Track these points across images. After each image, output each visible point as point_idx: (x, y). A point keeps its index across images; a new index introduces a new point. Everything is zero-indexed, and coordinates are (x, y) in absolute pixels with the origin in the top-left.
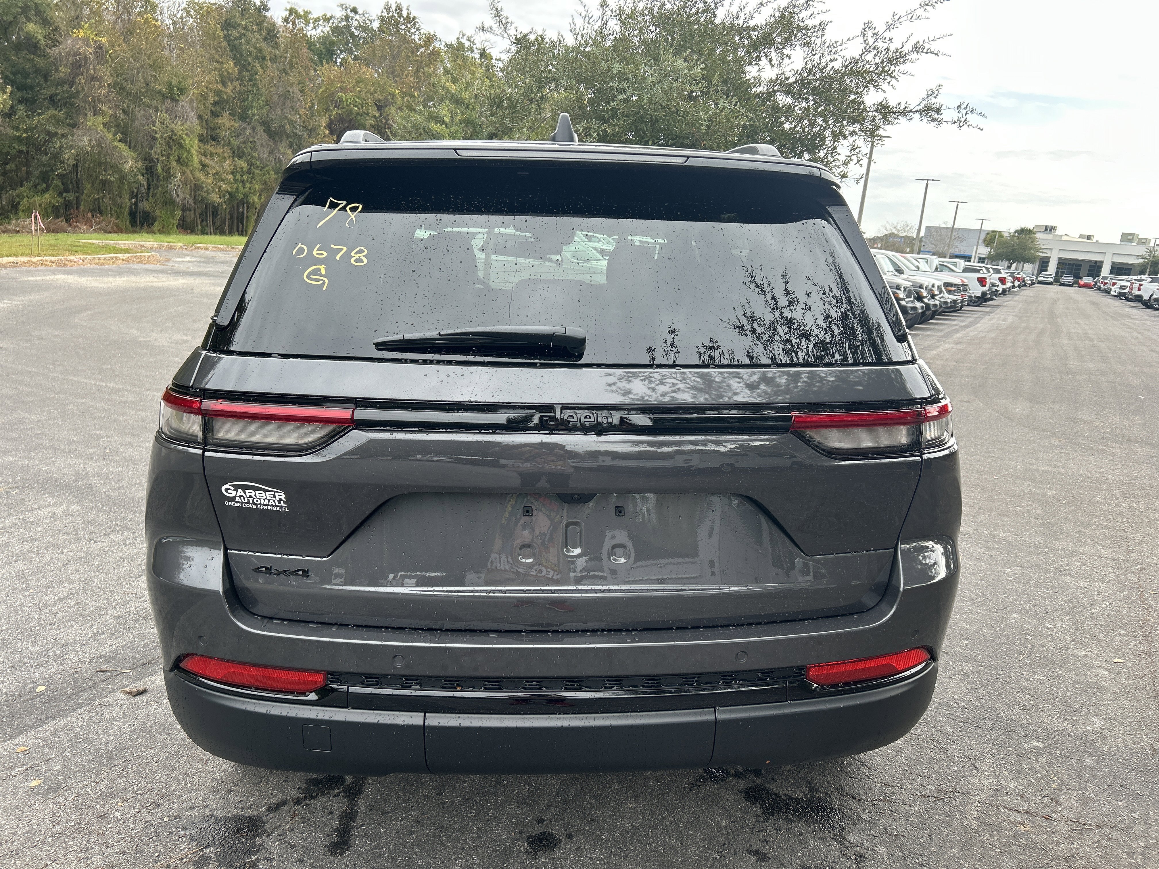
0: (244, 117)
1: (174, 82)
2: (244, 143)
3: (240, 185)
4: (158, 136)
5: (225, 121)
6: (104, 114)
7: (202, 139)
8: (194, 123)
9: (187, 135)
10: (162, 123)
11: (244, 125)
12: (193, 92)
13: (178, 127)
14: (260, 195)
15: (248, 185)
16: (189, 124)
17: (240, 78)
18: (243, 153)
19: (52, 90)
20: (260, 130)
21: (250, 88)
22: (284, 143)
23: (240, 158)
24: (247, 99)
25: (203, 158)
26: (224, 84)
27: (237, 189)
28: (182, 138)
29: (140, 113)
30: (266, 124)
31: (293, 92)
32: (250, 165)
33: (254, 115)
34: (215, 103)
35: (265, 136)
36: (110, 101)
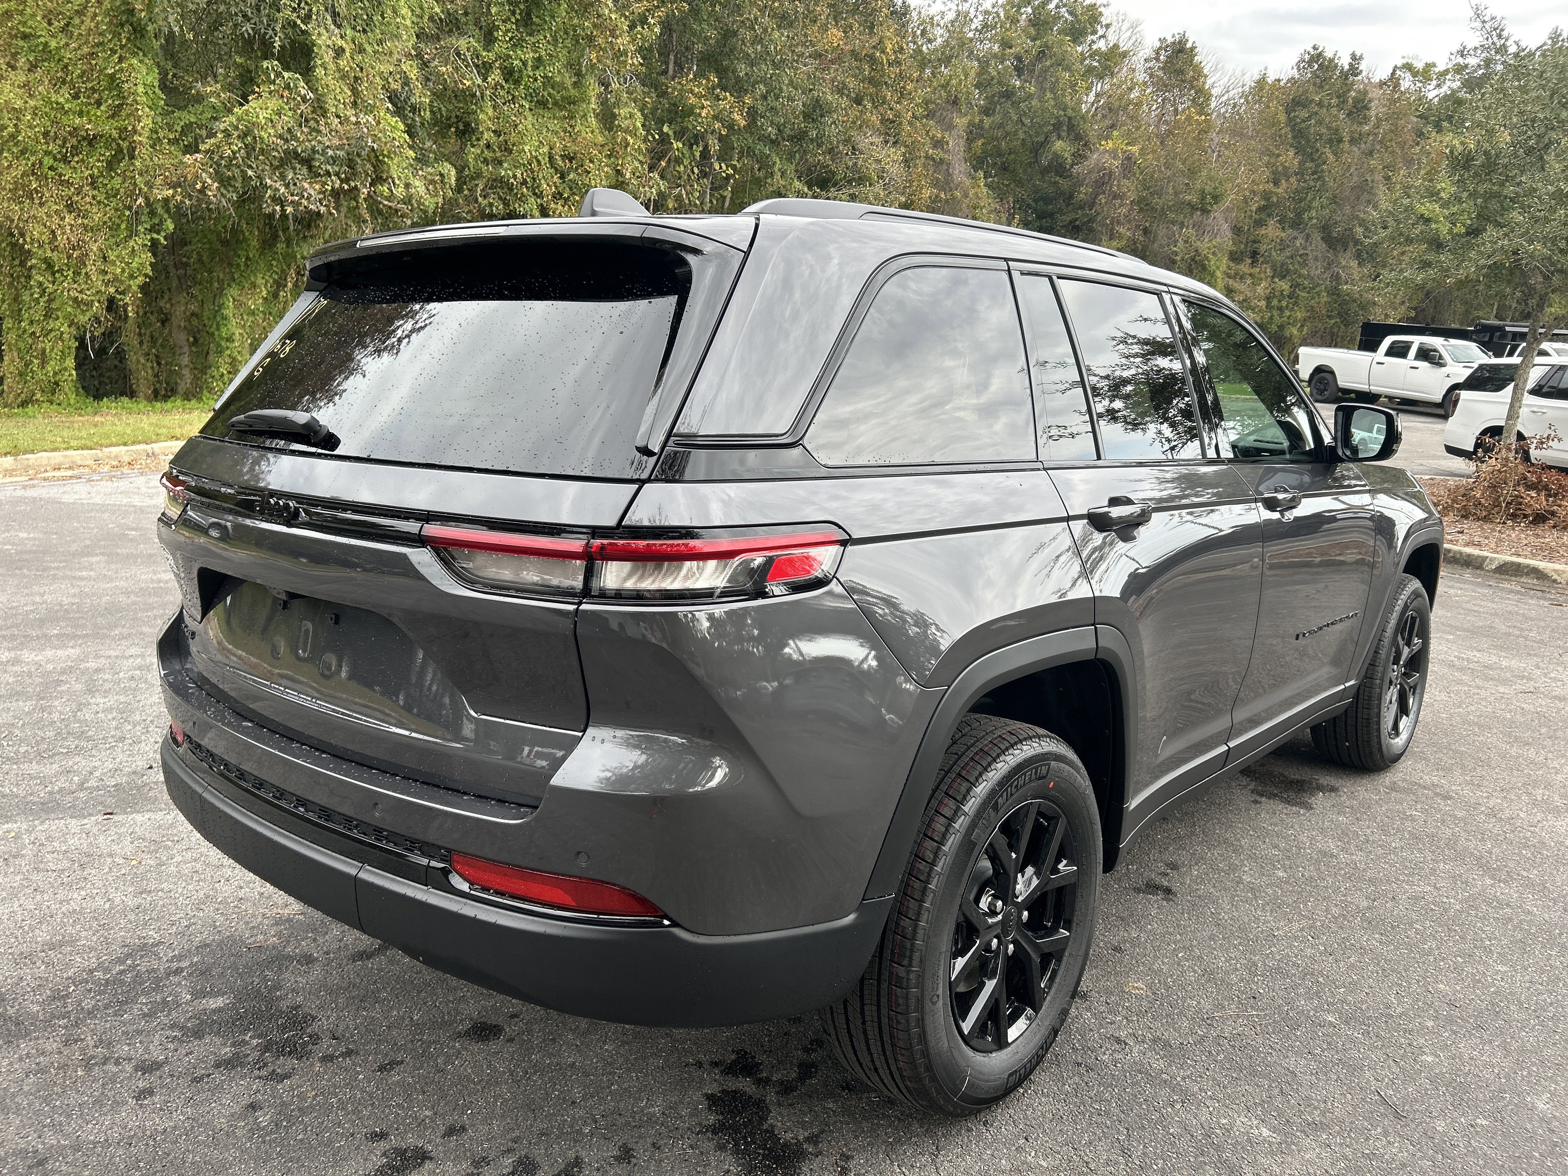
0: (1297, 223)
1: (1208, 189)
2: (1292, 257)
3: (1276, 313)
4: (1178, 258)
5: (1272, 230)
6: (1120, 237)
7: (1235, 257)
8: (1225, 238)
9: (1214, 254)
10: (1186, 242)
11: (1295, 233)
12: (1231, 198)
13: (1204, 246)
14: (1302, 326)
15: (1287, 313)
16: (1218, 239)
17: (1300, 173)
18: (1288, 271)
19: (1072, 216)
20: (1317, 237)
21: (1312, 183)
22: (1348, 253)
23: (1283, 277)
24: (1305, 199)
25: (1231, 282)
26: (1276, 183)
27: (1271, 318)
28: (1207, 258)
29: (1162, 232)
30: (1325, 229)
31: (1373, 181)
32: (1295, 286)
33: (1311, 219)
34: (1260, 209)
35: (1323, 246)
36: (1129, 221)
